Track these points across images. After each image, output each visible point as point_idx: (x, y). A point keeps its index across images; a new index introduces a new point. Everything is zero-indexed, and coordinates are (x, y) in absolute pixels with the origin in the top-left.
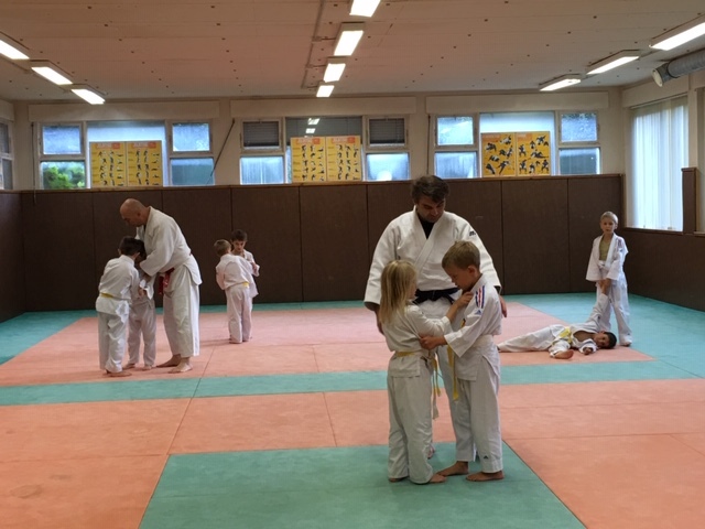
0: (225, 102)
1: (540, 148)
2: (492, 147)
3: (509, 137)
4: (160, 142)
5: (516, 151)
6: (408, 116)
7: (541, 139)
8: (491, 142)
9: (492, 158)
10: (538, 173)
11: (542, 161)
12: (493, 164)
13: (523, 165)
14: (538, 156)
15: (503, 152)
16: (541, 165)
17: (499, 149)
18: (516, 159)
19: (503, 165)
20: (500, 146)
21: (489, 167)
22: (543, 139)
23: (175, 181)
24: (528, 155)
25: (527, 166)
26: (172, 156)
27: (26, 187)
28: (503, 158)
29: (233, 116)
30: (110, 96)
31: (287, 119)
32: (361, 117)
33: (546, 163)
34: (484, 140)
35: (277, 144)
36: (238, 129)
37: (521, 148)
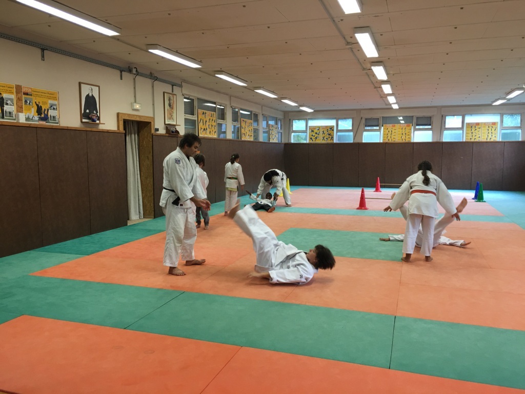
0: (358, 111)
1: (330, 132)
2: (313, 131)
3: (319, 128)
4: (334, 126)
5: (321, 133)
6: (433, 116)
7: (331, 128)
8: (312, 129)
9: (312, 135)
10: (329, 141)
11: (331, 137)
12: (313, 137)
13: (324, 138)
14: (329, 135)
15: (316, 133)
16: (330, 138)
17: (315, 132)
18: (321, 136)
19: (316, 138)
20: (316, 131)
21: (311, 139)
22: (332, 128)
23: (338, 140)
24: (326, 135)
25: (325, 138)
26: (338, 131)
27: (287, 142)
28: (316, 135)
29: (362, 116)
30: (316, 109)
31: (383, 117)
32: (413, 116)
33: (332, 138)
34: (310, 129)
35: (378, 126)
36: (363, 121)
37: (323, 132)
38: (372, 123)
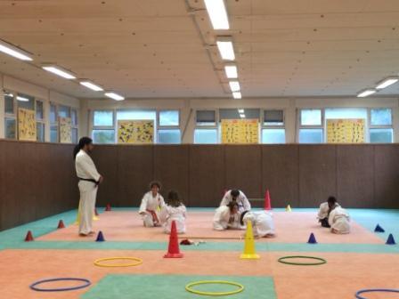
6: (285, 109)
22: (150, 124)
23: (160, 140)
24: (142, 132)
26: (159, 127)
29: (191, 107)
34: (119, 124)
35: (213, 121)
36: (194, 114)
38: (205, 117)
